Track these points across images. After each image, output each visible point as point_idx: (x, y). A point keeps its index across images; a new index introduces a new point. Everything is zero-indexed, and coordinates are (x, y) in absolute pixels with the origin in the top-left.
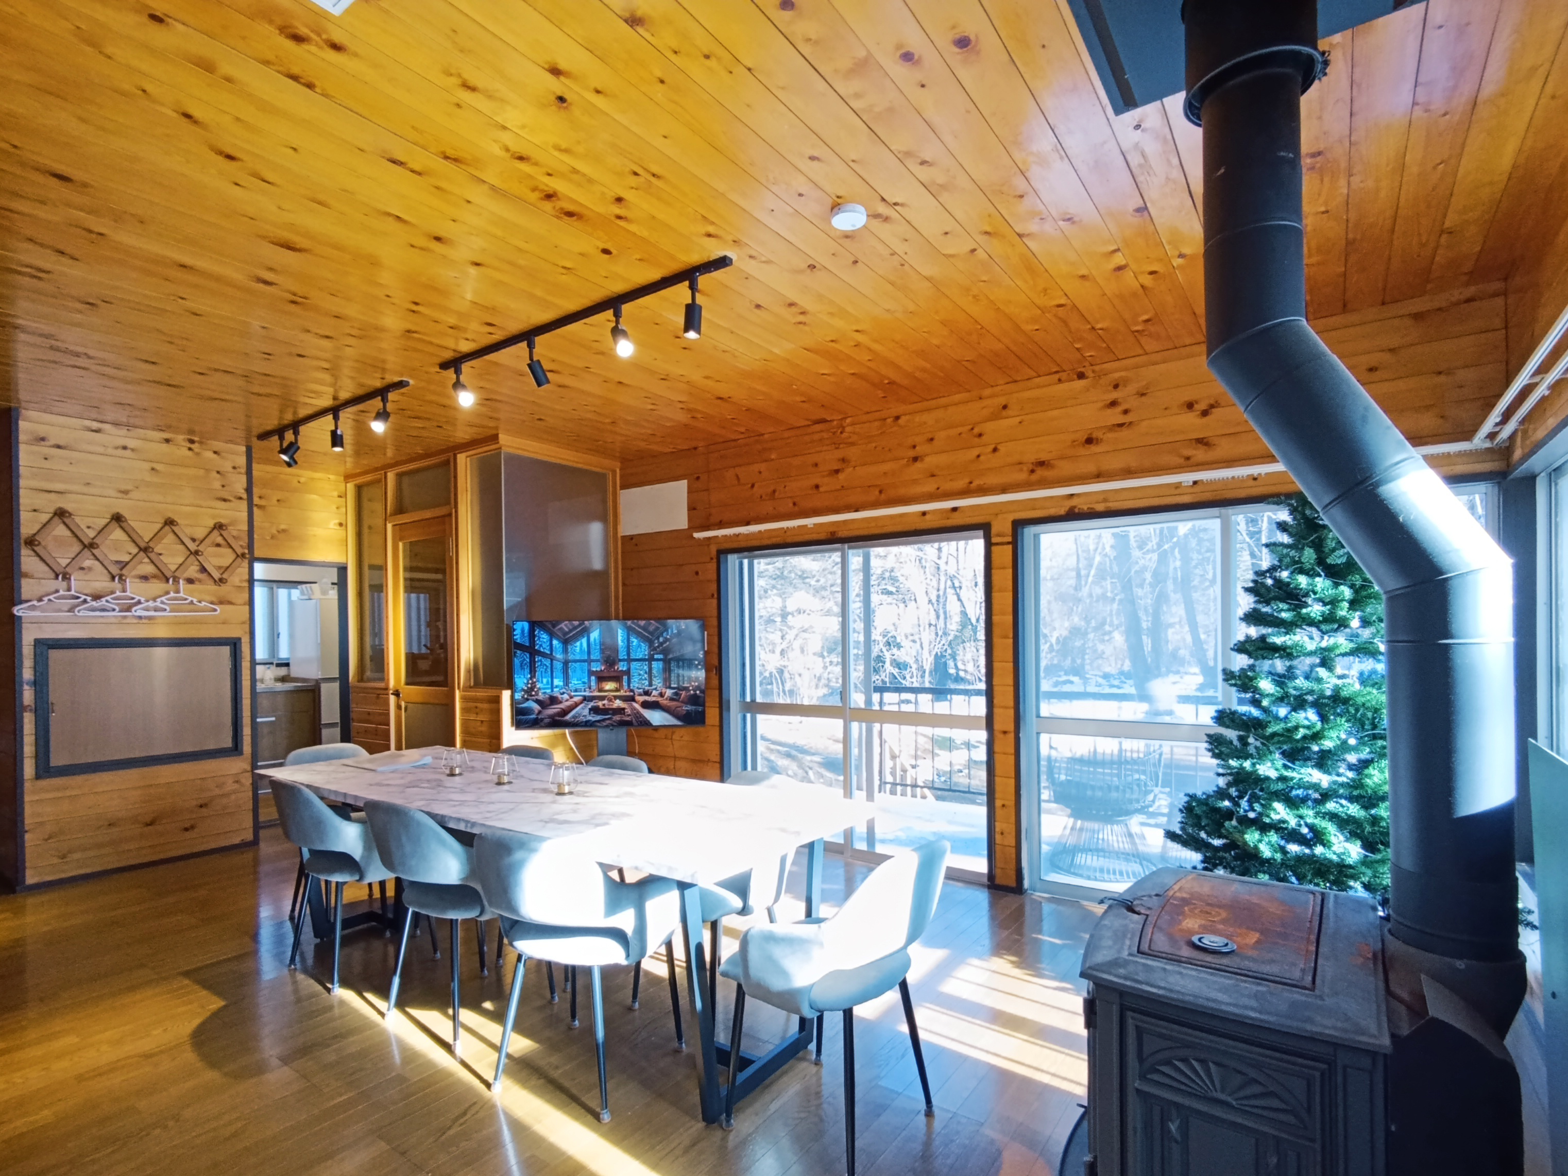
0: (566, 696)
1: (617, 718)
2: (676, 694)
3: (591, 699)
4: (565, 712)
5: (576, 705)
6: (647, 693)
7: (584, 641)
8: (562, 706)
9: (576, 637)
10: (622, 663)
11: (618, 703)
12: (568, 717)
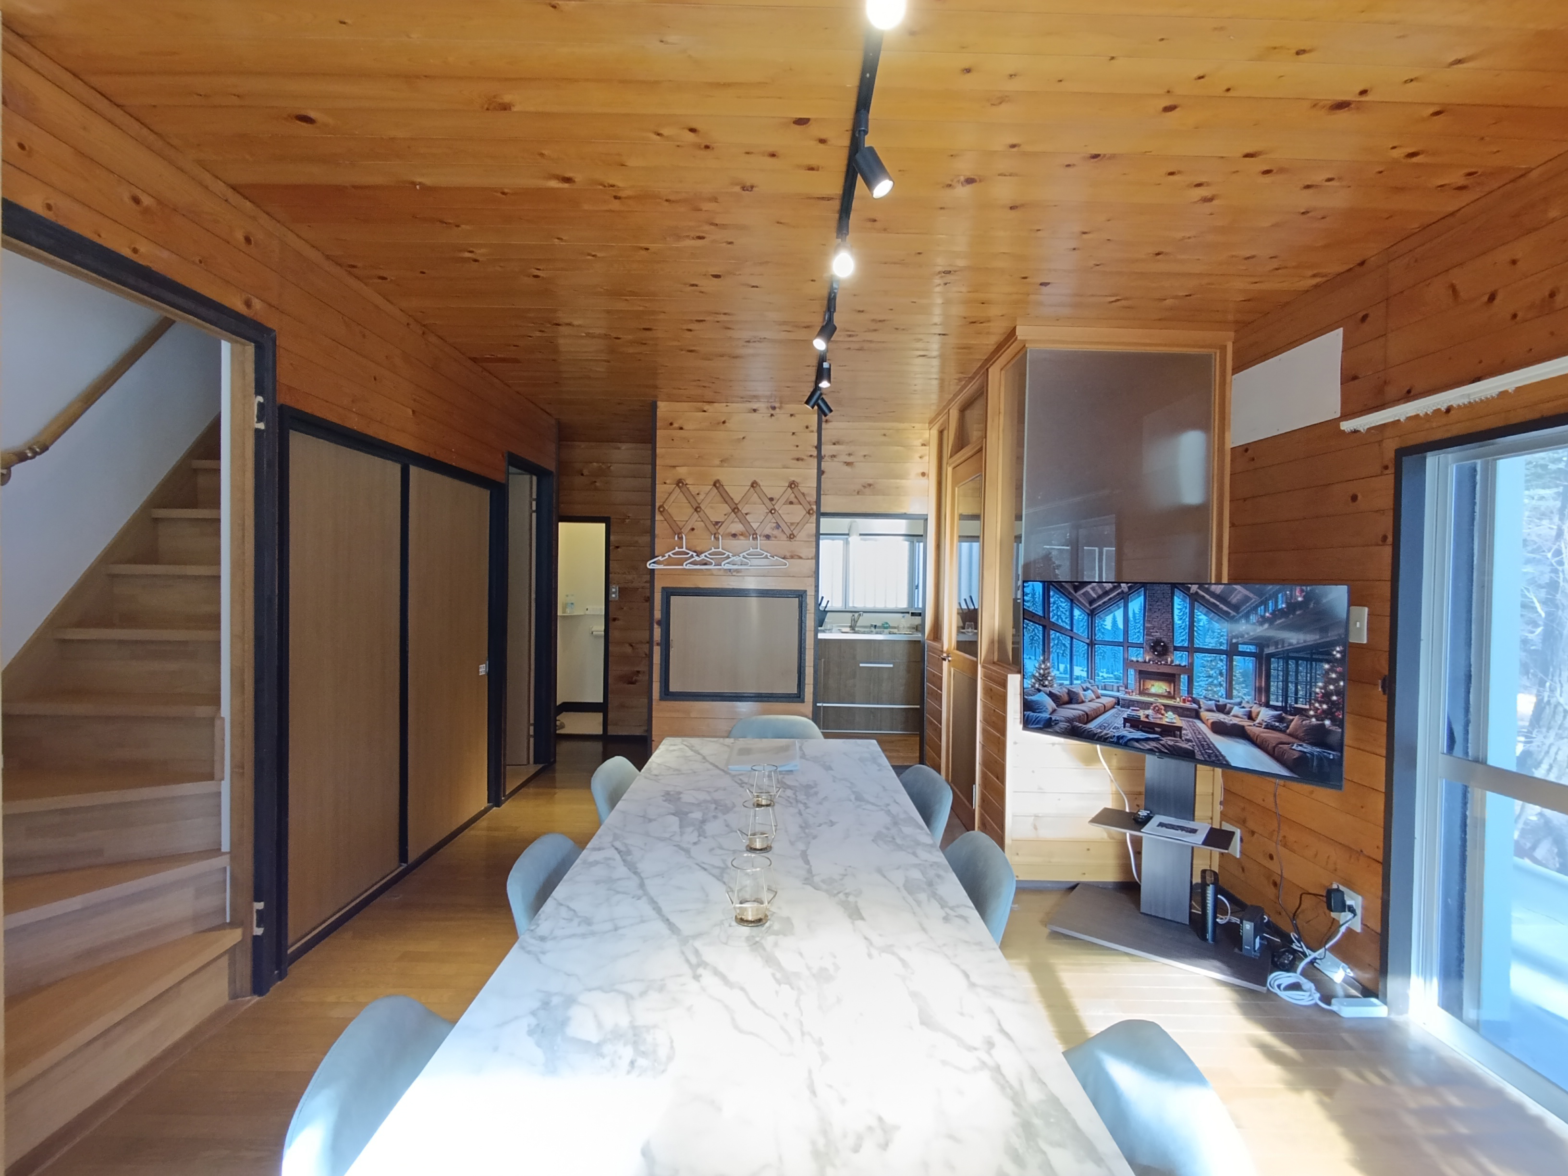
0: (1090, 694)
1: (1168, 741)
2: (1280, 719)
3: (1128, 704)
4: (1088, 718)
5: (1105, 710)
6: (1221, 709)
7: (1119, 614)
8: (1085, 707)
9: (1108, 606)
10: (1178, 654)
11: (1170, 718)
12: (1092, 726)
